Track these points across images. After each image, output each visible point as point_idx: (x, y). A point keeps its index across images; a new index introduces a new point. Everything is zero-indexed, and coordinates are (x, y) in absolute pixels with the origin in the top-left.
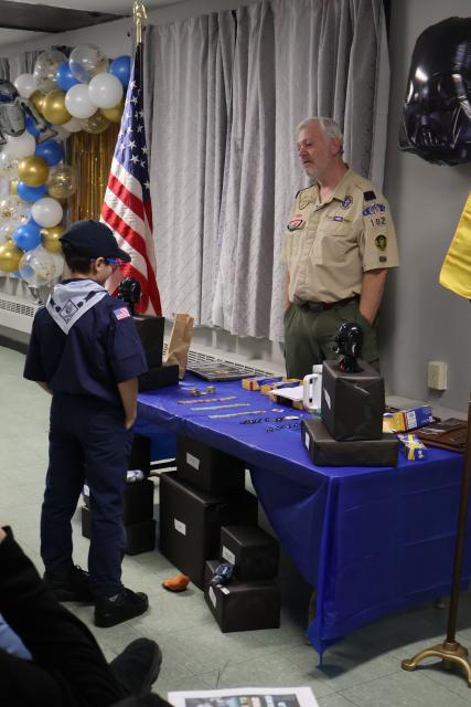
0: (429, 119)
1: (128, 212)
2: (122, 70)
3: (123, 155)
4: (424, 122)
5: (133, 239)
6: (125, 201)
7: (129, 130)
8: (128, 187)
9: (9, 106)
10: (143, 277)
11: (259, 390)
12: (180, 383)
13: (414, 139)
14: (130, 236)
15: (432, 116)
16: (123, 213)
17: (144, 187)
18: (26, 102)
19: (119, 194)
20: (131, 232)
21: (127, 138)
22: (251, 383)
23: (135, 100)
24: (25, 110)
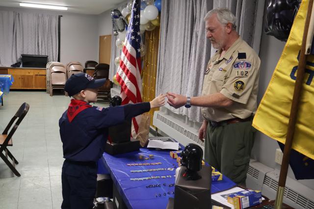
0: (279, 15)
1: (129, 63)
2: (159, 4)
3: (129, 36)
4: (277, 17)
5: (130, 75)
6: (128, 58)
7: (132, 24)
8: (129, 51)
9: (118, 20)
10: (133, 94)
11: (176, 159)
12: (141, 150)
13: (271, 27)
14: (129, 75)
15: (281, 13)
16: (127, 64)
17: (137, 51)
18: (123, 18)
19: (126, 54)
20: (129, 73)
21: (131, 28)
22: (174, 155)
23: (135, 10)
24: (124, 21)
